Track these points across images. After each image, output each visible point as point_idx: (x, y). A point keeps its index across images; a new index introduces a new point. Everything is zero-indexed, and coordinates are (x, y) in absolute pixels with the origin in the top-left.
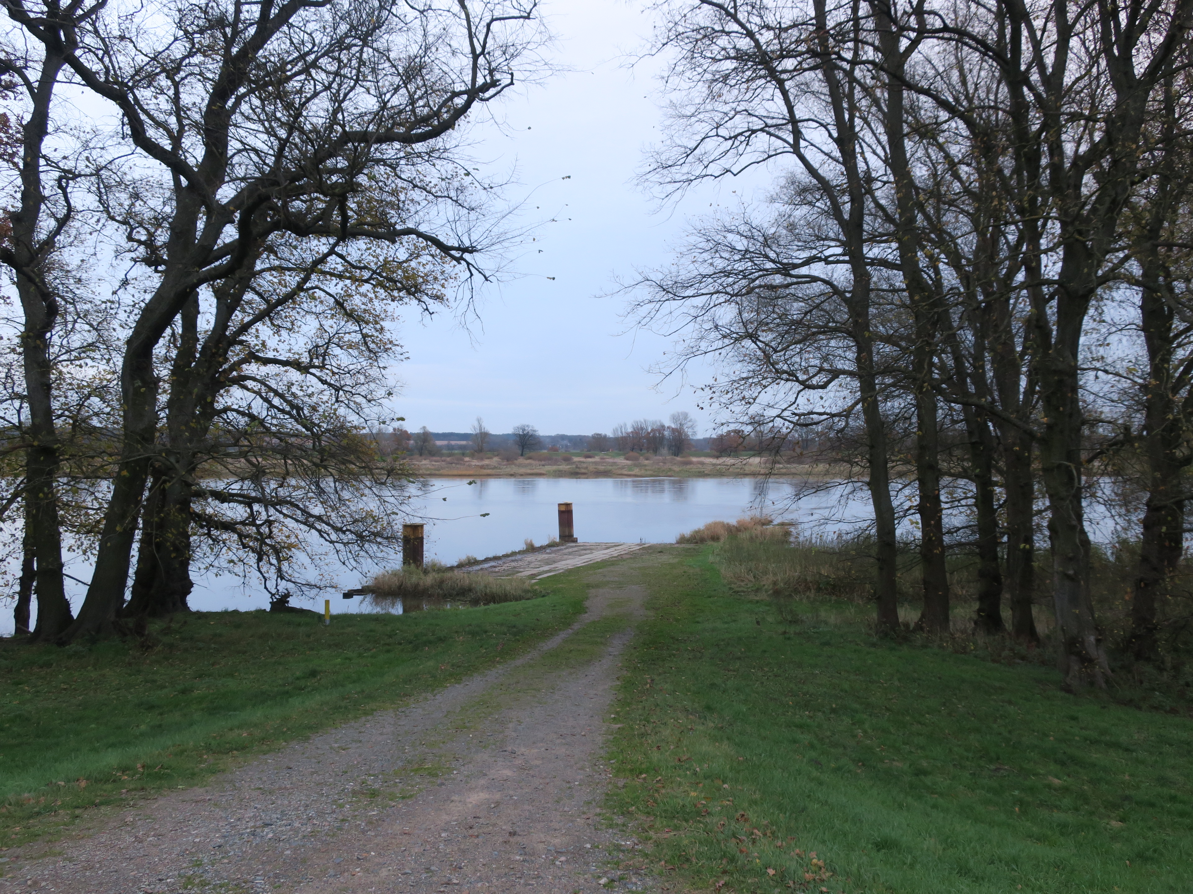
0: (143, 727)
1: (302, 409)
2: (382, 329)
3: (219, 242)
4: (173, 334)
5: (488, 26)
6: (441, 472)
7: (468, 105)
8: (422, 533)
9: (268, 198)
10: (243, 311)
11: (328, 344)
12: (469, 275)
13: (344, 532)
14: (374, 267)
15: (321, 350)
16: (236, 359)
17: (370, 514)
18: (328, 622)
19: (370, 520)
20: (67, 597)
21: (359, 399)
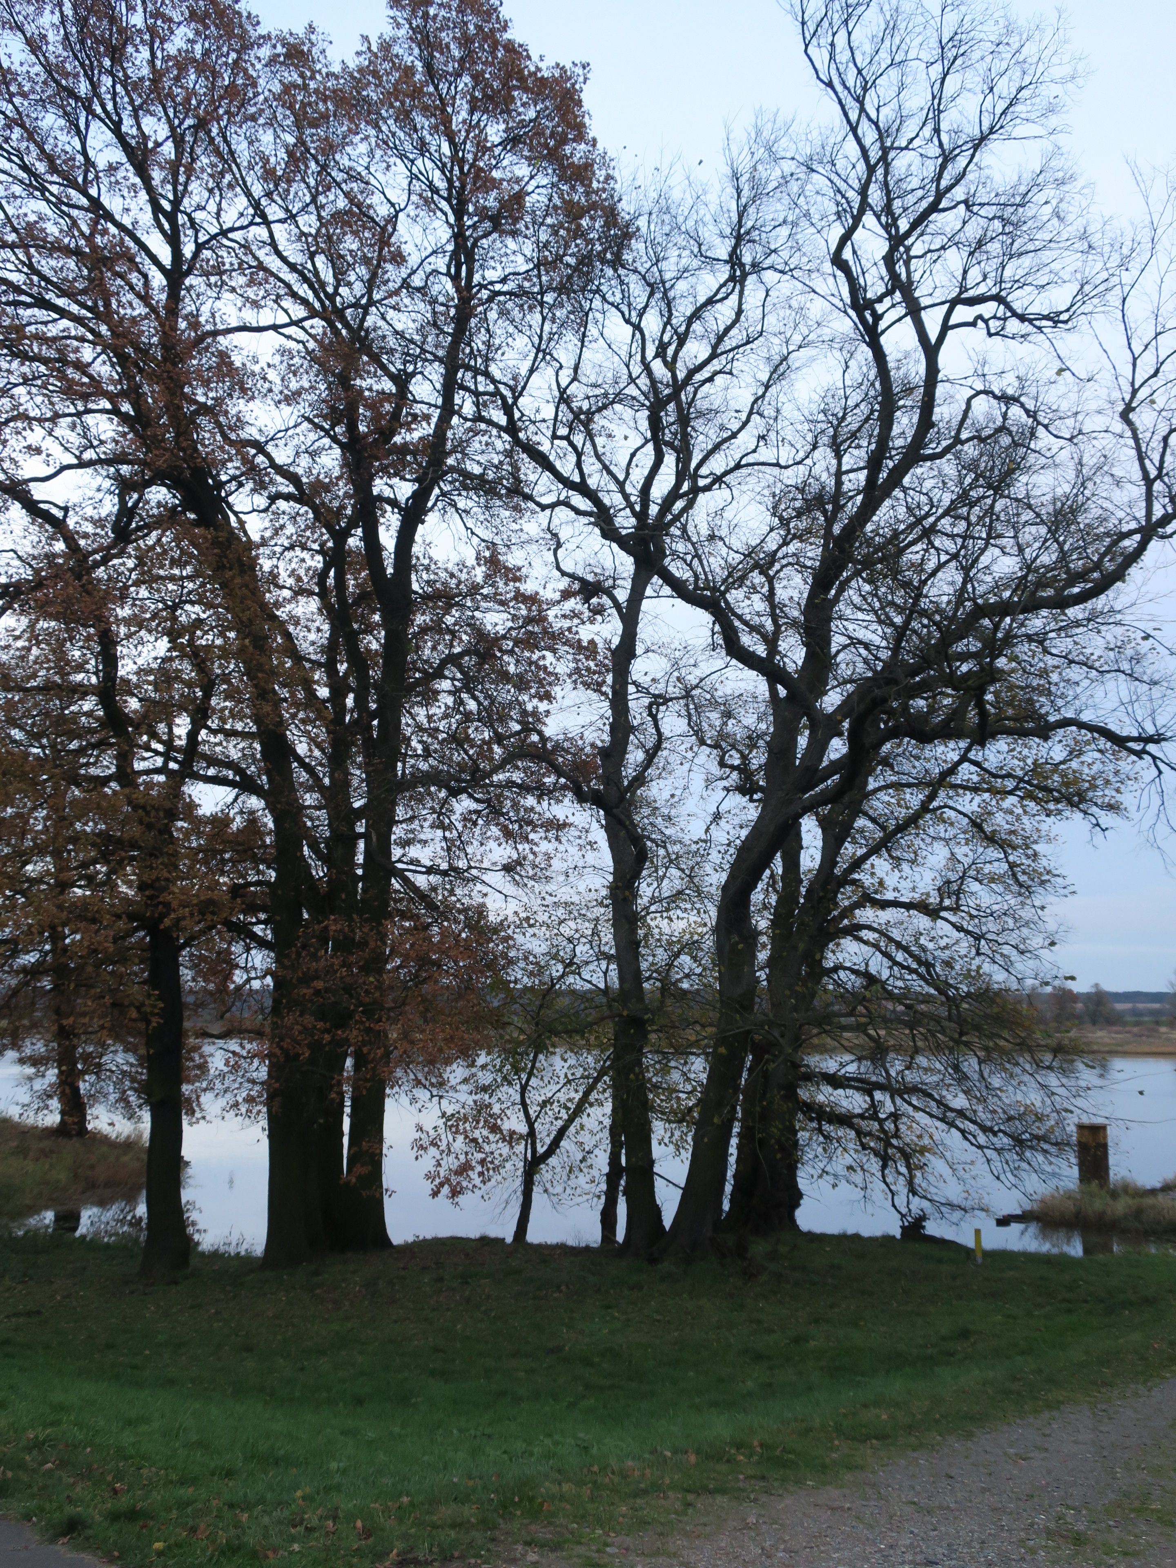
0: (750, 1384)
1: (933, 966)
2: (1035, 854)
3: (825, 758)
4: (772, 876)
5: (1165, 439)
6: (1126, 1048)
7: (1142, 547)
8: (1105, 1137)
9: (884, 700)
10: (854, 842)
11: (962, 878)
12: (1156, 773)
13: (995, 1134)
14: (1020, 773)
15: (954, 887)
16: (847, 903)
17: (1029, 1110)
18: (980, 1260)
19: (1031, 1118)
20: (658, 1202)
21: (1006, 950)
